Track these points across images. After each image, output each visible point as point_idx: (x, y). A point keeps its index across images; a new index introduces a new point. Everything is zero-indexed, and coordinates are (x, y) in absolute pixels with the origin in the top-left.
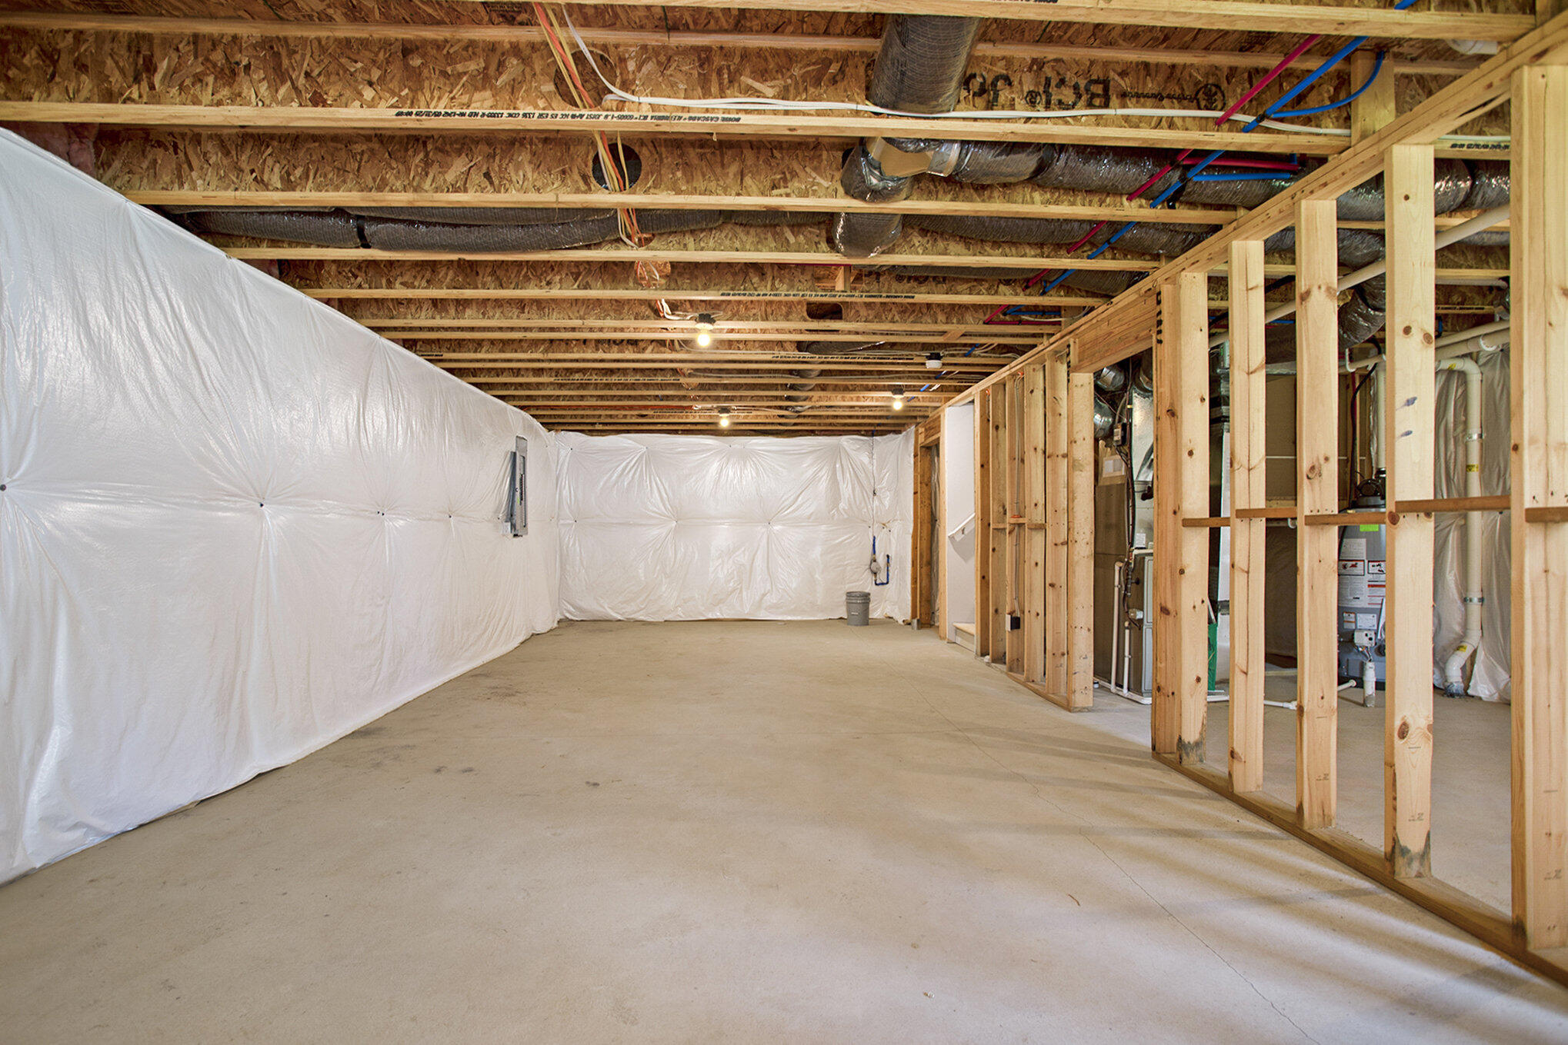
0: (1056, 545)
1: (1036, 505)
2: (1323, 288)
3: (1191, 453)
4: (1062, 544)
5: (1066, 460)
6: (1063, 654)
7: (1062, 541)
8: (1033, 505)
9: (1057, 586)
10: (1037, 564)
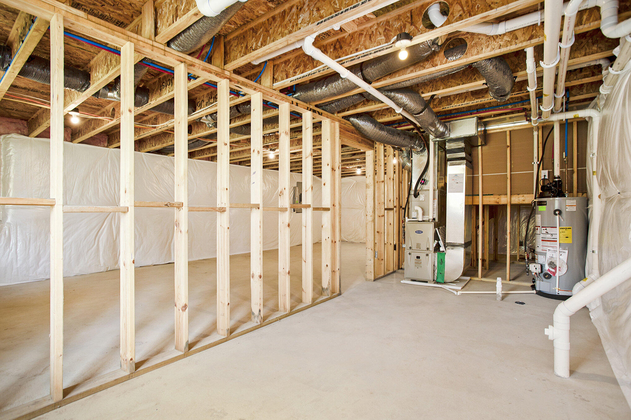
0: (379, 216)
1: (390, 201)
2: (284, 132)
3: (324, 184)
4: (382, 216)
5: (383, 183)
6: (382, 260)
7: (382, 215)
8: (389, 201)
9: (380, 233)
10: (390, 224)
